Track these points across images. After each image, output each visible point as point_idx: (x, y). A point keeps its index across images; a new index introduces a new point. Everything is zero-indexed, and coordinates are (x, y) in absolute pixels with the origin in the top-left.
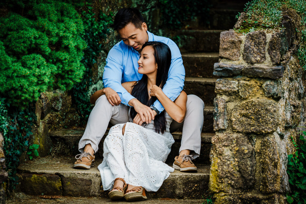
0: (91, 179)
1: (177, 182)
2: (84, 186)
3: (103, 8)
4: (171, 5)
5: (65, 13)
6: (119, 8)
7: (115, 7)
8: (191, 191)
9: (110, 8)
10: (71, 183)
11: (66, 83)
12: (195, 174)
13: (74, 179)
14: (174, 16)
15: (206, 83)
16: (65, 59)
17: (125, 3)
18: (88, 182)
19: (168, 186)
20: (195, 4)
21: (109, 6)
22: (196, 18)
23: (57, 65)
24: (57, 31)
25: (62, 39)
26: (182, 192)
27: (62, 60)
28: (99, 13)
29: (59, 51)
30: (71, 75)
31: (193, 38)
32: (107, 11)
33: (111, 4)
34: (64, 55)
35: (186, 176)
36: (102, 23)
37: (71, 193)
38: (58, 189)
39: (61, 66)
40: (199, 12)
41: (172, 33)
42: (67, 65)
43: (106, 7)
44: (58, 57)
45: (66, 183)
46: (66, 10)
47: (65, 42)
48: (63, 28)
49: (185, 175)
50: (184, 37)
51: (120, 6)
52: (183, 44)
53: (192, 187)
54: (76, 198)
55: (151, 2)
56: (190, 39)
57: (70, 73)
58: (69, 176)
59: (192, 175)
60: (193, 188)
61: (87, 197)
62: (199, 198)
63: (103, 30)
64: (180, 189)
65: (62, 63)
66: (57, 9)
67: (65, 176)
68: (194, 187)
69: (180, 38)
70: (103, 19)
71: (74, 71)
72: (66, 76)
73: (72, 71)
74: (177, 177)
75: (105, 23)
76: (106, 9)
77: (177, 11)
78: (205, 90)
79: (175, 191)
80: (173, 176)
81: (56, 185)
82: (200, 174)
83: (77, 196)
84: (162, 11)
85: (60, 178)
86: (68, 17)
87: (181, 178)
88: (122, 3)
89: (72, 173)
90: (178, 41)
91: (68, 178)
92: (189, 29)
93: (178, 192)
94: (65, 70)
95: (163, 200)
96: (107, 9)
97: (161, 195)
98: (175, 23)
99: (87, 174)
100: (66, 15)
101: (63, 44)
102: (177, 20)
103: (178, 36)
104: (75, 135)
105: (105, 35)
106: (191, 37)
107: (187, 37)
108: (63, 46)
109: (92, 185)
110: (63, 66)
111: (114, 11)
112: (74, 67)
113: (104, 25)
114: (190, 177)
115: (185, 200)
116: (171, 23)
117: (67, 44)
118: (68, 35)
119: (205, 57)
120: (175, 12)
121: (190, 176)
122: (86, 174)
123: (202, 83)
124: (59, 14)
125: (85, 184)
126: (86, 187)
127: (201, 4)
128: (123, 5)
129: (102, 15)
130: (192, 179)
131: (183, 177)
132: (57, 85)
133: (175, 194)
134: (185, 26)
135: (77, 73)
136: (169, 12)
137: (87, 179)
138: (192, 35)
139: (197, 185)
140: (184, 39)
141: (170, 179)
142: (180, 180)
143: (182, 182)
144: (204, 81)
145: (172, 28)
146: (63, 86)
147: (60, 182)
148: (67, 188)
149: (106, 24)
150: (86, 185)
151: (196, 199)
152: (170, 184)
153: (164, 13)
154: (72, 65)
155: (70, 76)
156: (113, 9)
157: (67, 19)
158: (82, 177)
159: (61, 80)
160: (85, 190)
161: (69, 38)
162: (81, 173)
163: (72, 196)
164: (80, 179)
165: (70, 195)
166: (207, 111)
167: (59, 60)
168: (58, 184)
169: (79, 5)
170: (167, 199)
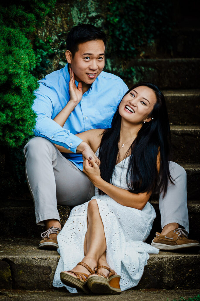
0: (51, 266)
1: (165, 267)
2: (41, 274)
3: (39, 31)
4: (122, 24)
5: (13, 43)
6: (57, 31)
7: (53, 31)
8: (184, 278)
9: (47, 31)
10: (23, 271)
11: (15, 137)
12: (189, 256)
13: (28, 267)
14: (126, 39)
15: (183, 133)
16: (16, 104)
17: (65, 24)
18: (47, 270)
19: (154, 272)
20: (152, 21)
21: (46, 29)
22: (153, 41)
23: (6, 112)
24: (5, 67)
25: (11, 78)
26: (172, 279)
27: (12, 106)
28: (34, 39)
29: (7, 94)
30: (22, 126)
31: (153, 70)
32: (43, 36)
33: (49, 26)
34: (14, 99)
35: (178, 258)
36: (39, 52)
37: (23, 285)
38: (7, 280)
39: (11, 114)
40: (158, 32)
41: (124, 64)
42: (18, 113)
43: (43, 30)
44: (7, 102)
45: (17, 272)
46: (13, 38)
47: (16, 81)
48: (12, 63)
49: (176, 257)
50: (141, 69)
51: (59, 28)
52: (139, 79)
53: (186, 273)
54: (31, 292)
55: (97, 21)
56: (149, 71)
57: (21, 123)
58: (20, 262)
59: (185, 257)
60: (187, 275)
61: (45, 290)
62: (195, 288)
63: (42, 62)
64: (169, 276)
65: (12, 110)
66: (3, 37)
67: (15, 262)
68: (189, 273)
69: (135, 70)
70: (41, 47)
71: (26, 120)
72: (16, 127)
73: (23, 120)
74: (165, 259)
75: (43, 53)
76: (42, 33)
77: (130, 32)
78: (182, 142)
79: (163, 279)
80: (160, 259)
81: (4, 274)
82: (195, 255)
83: (32, 289)
84: (111, 34)
85: (9, 265)
86: (17, 46)
87: (171, 261)
88: (61, 25)
89: (25, 259)
90: (133, 74)
91: (19, 265)
92: (146, 57)
93: (166, 280)
94: (15, 119)
95: (149, 292)
96: (44, 34)
97: (145, 284)
98: (128, 49)
99: (45, 259)
100: (14, 44)
101: (13, 84)
102: (130, 45)
103: (132, 68)
104: (16, 208)
105: (43, 69)
106: (150, 69)
107: (145, 69)
108: (13, 87)
109: (52, 274)
110: (13, 114)
111: (52, 35)
112: (26, 114)
113: (42, 56)
114: (182, 259)
115: (177, 291)
116: (123, 49)
117: (19, 84)
118: (19, 71)
119: (176, 97)
120: (127, 35)
121: (183, 257)
122: (43, 259)
123: (177, 132)
124: (6, 43)
125: (43, 272)
126: (44, 277)
127: (161, 22)
128: (62, 27)
129: (39, 42)
130: (186, 263)
131: (173, 260)
132: (4, 139)
133: (163, 282)
134: (140, 53)
135: (30, 122)
136: (119, 35)
137: (45, 266)
138: (152, 65)
139: (193, 271)
140: (141, 71)
141: (155, 263)
142: (169, 264)
143: (171, 266)
144: (181, 129)
145: (124, 56)
146: (11, 140)
147: (10, 270)
148: (19, 279)
149: (45, 53)
150: (44, 274)
151: (191, 289)
152: (156, 270)
153: (113, 36)
154: (24, 112)
155: (20, 127)
156: (51, 34)
157: (16, 49)
158: (38, 263)
159: (9, 133)
160: (43, 281)
161: (21, 76)
162: (36, 258)
163: (26, 290)
164: (36, 266)
165: (23, 289)
166: (191, 170)
167: (7, 105)
168: (7, 274)
169: (28, 30)
170: (153, 291)
